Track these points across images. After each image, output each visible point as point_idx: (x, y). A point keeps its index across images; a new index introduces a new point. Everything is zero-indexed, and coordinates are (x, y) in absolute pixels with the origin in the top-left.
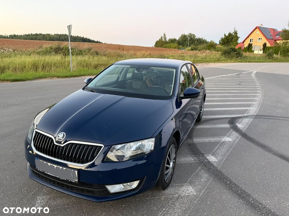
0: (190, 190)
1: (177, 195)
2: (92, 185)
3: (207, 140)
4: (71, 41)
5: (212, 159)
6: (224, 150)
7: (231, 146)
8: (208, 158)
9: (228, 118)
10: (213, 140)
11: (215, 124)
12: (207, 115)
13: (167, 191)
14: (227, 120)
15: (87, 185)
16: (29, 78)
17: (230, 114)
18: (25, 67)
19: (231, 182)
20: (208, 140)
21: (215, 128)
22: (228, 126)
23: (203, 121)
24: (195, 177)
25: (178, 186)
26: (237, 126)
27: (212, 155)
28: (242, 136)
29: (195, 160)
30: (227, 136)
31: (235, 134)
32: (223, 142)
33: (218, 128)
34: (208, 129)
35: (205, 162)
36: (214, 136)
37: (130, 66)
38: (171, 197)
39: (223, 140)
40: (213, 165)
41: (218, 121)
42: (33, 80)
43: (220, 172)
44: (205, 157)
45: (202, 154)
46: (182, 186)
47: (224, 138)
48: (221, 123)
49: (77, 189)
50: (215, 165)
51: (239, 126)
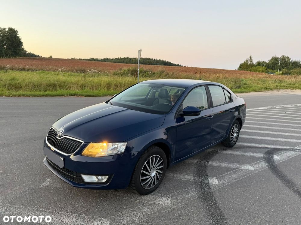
0: (167, 201)
1: (152, 202)
2: (73, 172)
3: (223, 165)
4: (140, 64)
5: (213, 181)
6: (234, 176)
7: (246, 175)
8: (209, 180)
9: (269, 148)
10: (230, 165)
11: (247, 152)
12: (246, 142)
13: (145, 197)
14: (266, 150)
15: (70, 172)
16: (99, 95)
17: (276, 145)
18: (101, 86)
19: (215, 204)
20: (225, 165)
21: (243, 156)
22: (262, 155)
23: (235, 147)
24: (181, 193)
25: (159, 196)
26: (273, 157)
27: (217, 179)
28: (269, 168)
29: (194, 179)
30: (251, 165)
31: (263, 165)
32: (241, 169)
33: (247, 156)
34: (234, 155)
35: (204, 183)
36: (235, 162)
37: (149, 85)
38: (145, 203)
39: (243, 167)
40: (209, 187)
41: (255, 149)
42: (102, 96)
43: (212, 194)
44: (207, 179)
45: (207, 176)
46: (163, 196)
47: (246, 166)
48: (256, 152)
49: (65, 175)
50: (212, 187)
51: (276, 157)
